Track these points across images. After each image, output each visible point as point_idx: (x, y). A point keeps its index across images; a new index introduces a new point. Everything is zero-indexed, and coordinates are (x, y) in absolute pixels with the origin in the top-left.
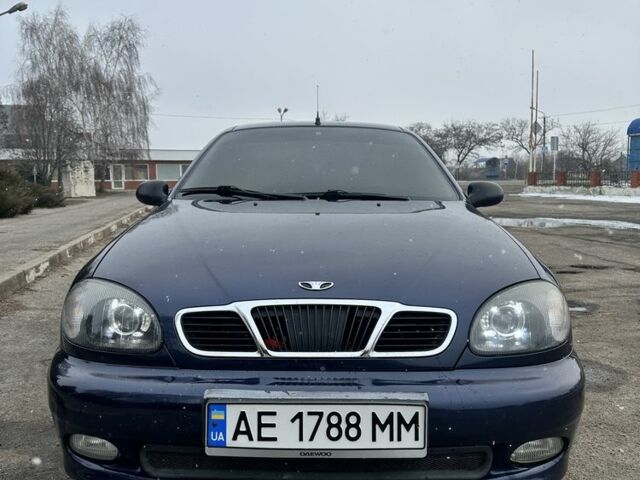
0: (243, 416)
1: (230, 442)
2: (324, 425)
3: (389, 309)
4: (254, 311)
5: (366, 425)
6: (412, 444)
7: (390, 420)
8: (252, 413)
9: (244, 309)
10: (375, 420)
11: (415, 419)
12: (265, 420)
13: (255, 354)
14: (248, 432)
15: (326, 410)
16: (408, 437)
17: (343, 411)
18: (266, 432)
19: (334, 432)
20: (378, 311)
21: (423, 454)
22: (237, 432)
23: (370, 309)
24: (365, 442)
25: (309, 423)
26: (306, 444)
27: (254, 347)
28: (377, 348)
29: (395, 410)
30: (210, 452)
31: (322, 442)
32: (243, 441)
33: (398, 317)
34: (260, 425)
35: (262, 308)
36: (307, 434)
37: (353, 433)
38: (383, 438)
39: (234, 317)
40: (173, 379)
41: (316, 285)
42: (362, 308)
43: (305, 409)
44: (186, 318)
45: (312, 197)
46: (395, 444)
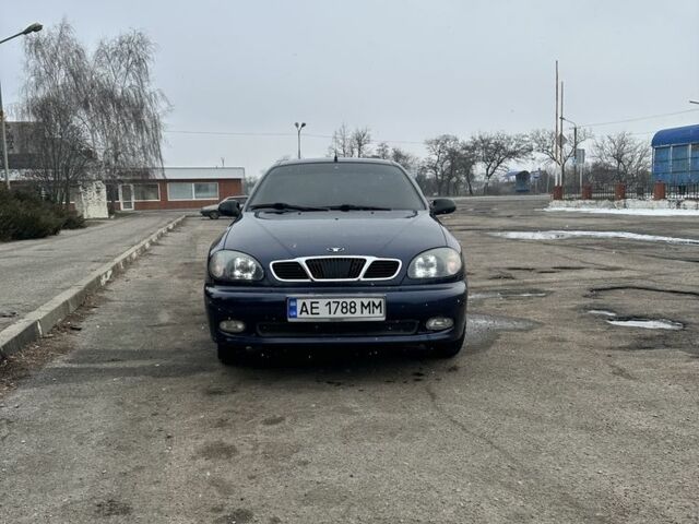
0: (304, 304)
1: (298, 316)
2: (340, 307)
3: (370, 260)
4: (307, 262)
5: (358, 307)
6: (378, 315)
7: (369, 304)
8: (308, 302)
9: (302, 261)
10: (362, 304)
11: (380, 304)
12: (314, 305)
13: (308, 280)
14: (306, 311)
15: (341, 301)
16: (377, 311)
17: (348, 301)
18: (314, 311)
19: (344, 310)
20: (365, 261)
21: (384, 319)
22: (302, 311)
23: (361, 260)
24: (358, 314)
25: (333, 306)
26: (332, 316)
27: (307, 277)
28: (364, 277)
29: (371, 300)
30: (290, 320)
31: (339, 315)
32: (304, 314)
33: (374, 263)
34: (312, 308)
35: (311, 260)
36: (333, 311)
37: (353, 310)
38: (366, 312)
39: (297, 263)
40: (271, 292)
41: (336, 250)
42: (357, 259)
43: (331, 300)
44: (274, 265)
45: (333, 209)
46: (372, 315)
